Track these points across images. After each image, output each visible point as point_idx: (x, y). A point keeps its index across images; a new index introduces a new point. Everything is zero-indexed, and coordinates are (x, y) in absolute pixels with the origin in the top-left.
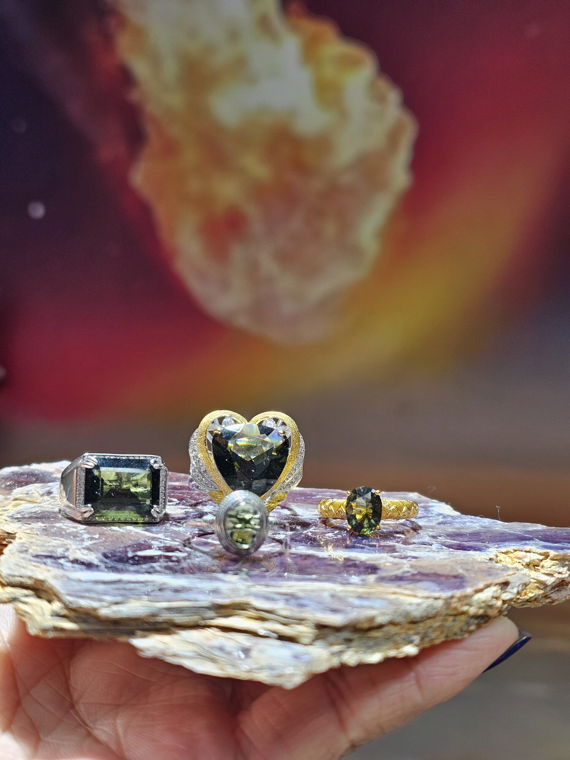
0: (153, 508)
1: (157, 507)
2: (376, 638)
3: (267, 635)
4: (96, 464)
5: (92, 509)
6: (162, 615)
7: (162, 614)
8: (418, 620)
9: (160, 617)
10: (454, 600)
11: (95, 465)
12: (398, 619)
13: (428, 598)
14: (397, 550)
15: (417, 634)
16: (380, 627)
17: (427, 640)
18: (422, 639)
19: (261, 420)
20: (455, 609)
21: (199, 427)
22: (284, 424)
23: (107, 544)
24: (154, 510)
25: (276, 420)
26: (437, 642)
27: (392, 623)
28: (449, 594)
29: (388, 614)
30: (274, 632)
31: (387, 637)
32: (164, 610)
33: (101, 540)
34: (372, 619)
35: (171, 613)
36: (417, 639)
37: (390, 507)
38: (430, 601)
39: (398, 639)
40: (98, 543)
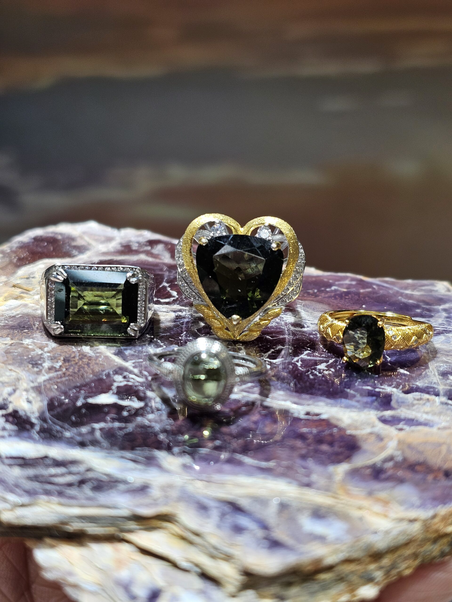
0: (130, 326)
1: (134, 325)
2: (324, 580)
3: (188, 568)
4: (66, 278)
5: (62, 327)
6: (72, 524)
7: (72, 522)
8: (384, 551)
9: (71, 525)
10: (436, 520)
11: (64, 279)
12: (355, 555)
13: (401, 520)
14: (393, 403)
15: (381, 568)
16: (330, 568)
17: (394, 572)
18: (387, 573)
19: (256, 227)
20: (437, 531)
21: (185, 234)
22: (281, 233)
23: (64, 379)
24: (130, 328)
25: (272, 228)
26: (408, 572)
27: (348, 561)
28: (430, 513)
29: (342, 551)
30: (197, 565)
31: (338, 578)
32: (76, 518)
33: (60, 373)
34: (318, 561)
35: (83, 522)
36: (379, 575)
37: (395, 338)
38: (404, 526)
39: (354, 578)
40: (54, 378)
